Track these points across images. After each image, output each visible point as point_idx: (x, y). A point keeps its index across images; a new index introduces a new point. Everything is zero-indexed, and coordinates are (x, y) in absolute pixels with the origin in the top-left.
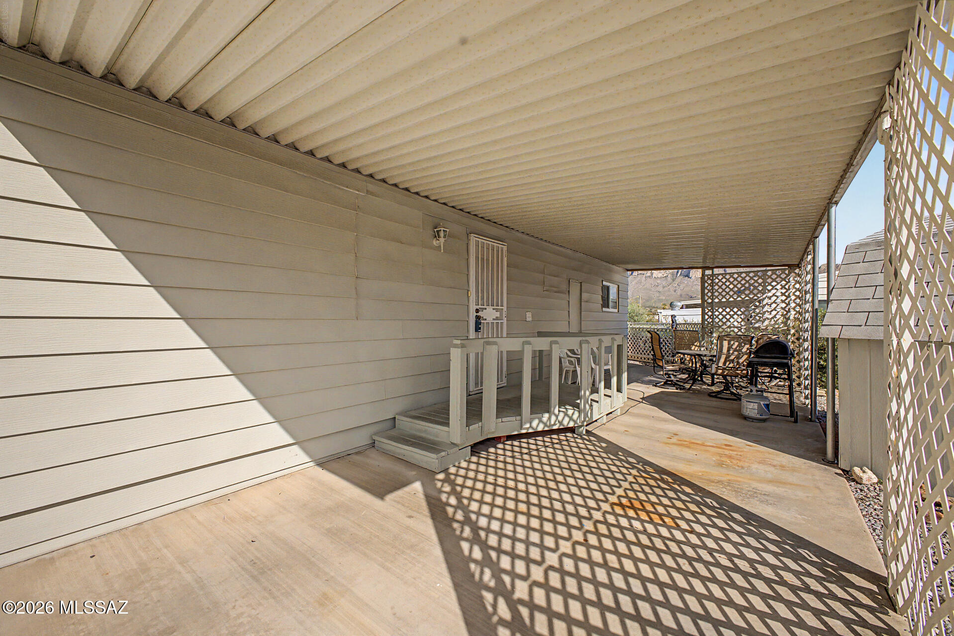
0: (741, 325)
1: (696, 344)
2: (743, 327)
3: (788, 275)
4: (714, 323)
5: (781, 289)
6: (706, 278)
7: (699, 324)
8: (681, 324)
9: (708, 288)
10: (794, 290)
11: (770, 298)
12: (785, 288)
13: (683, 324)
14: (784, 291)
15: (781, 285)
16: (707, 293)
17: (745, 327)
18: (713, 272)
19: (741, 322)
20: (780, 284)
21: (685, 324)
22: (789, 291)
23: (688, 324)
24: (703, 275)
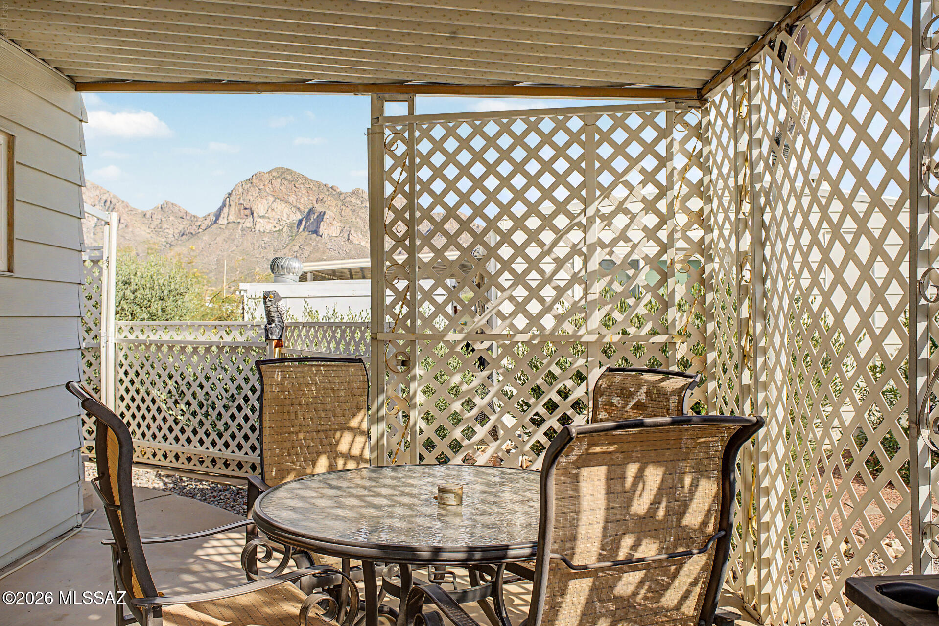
0: (512, 326)
1: (354, 423)
2: (520, 338)
3: (664, 133)
4: (419, 323)
5: (644, 183)
6: (387, 132)
7: (358, 325)
8: (296, 325)
9: (396, 175)
10: (685, 190)
11: (608, 219)
12: (657, 184)
13: (304, 325)
14: (650, 191)
15: (643, 171)
16: (392, 197)
17: (525, 337)
18: (411, 109)
19: (513, 314)
20: (638, 167)
21: (311, 325)
22: (670, 194)
23: (321, 325)
24: (377, 117)
